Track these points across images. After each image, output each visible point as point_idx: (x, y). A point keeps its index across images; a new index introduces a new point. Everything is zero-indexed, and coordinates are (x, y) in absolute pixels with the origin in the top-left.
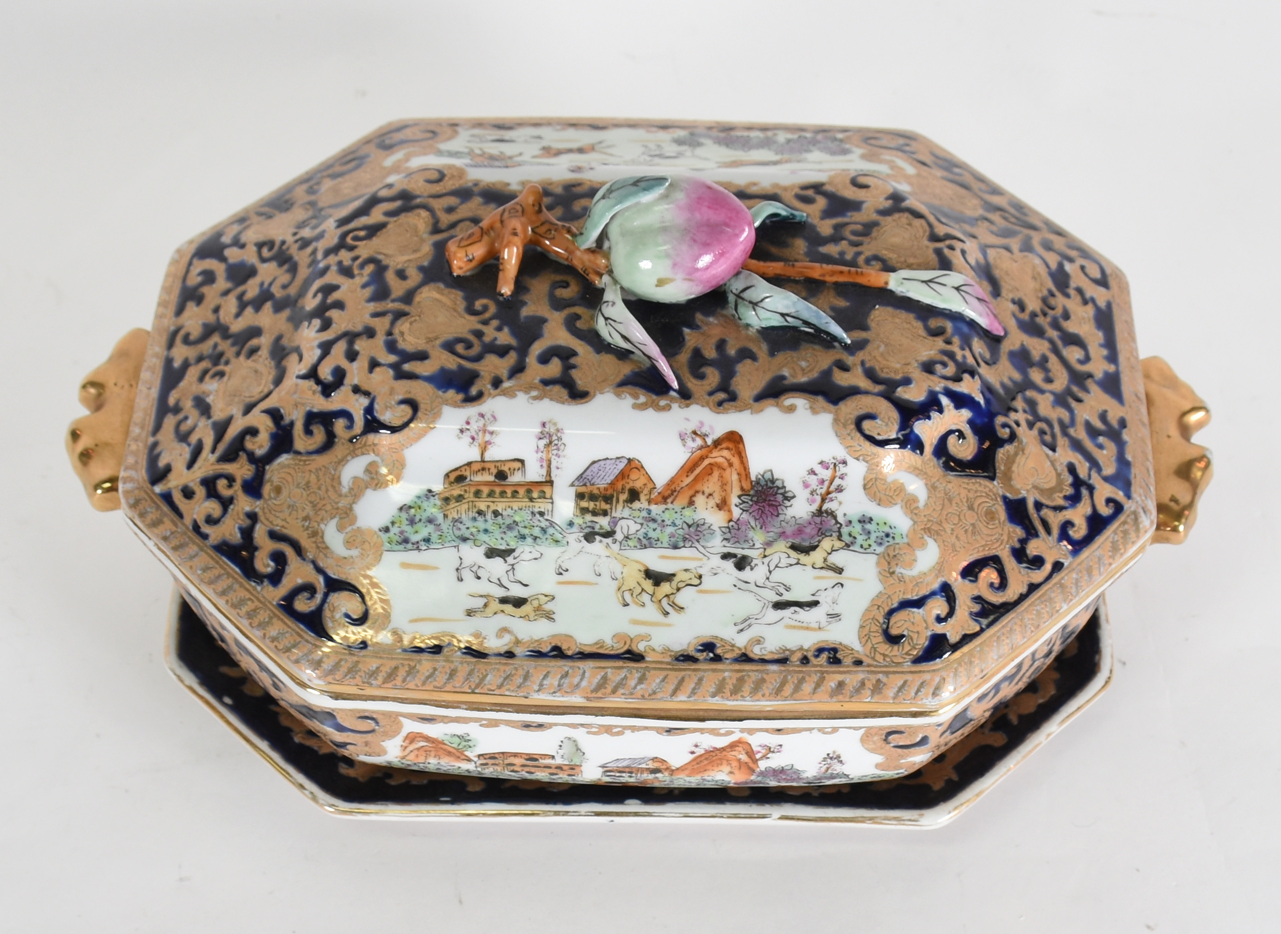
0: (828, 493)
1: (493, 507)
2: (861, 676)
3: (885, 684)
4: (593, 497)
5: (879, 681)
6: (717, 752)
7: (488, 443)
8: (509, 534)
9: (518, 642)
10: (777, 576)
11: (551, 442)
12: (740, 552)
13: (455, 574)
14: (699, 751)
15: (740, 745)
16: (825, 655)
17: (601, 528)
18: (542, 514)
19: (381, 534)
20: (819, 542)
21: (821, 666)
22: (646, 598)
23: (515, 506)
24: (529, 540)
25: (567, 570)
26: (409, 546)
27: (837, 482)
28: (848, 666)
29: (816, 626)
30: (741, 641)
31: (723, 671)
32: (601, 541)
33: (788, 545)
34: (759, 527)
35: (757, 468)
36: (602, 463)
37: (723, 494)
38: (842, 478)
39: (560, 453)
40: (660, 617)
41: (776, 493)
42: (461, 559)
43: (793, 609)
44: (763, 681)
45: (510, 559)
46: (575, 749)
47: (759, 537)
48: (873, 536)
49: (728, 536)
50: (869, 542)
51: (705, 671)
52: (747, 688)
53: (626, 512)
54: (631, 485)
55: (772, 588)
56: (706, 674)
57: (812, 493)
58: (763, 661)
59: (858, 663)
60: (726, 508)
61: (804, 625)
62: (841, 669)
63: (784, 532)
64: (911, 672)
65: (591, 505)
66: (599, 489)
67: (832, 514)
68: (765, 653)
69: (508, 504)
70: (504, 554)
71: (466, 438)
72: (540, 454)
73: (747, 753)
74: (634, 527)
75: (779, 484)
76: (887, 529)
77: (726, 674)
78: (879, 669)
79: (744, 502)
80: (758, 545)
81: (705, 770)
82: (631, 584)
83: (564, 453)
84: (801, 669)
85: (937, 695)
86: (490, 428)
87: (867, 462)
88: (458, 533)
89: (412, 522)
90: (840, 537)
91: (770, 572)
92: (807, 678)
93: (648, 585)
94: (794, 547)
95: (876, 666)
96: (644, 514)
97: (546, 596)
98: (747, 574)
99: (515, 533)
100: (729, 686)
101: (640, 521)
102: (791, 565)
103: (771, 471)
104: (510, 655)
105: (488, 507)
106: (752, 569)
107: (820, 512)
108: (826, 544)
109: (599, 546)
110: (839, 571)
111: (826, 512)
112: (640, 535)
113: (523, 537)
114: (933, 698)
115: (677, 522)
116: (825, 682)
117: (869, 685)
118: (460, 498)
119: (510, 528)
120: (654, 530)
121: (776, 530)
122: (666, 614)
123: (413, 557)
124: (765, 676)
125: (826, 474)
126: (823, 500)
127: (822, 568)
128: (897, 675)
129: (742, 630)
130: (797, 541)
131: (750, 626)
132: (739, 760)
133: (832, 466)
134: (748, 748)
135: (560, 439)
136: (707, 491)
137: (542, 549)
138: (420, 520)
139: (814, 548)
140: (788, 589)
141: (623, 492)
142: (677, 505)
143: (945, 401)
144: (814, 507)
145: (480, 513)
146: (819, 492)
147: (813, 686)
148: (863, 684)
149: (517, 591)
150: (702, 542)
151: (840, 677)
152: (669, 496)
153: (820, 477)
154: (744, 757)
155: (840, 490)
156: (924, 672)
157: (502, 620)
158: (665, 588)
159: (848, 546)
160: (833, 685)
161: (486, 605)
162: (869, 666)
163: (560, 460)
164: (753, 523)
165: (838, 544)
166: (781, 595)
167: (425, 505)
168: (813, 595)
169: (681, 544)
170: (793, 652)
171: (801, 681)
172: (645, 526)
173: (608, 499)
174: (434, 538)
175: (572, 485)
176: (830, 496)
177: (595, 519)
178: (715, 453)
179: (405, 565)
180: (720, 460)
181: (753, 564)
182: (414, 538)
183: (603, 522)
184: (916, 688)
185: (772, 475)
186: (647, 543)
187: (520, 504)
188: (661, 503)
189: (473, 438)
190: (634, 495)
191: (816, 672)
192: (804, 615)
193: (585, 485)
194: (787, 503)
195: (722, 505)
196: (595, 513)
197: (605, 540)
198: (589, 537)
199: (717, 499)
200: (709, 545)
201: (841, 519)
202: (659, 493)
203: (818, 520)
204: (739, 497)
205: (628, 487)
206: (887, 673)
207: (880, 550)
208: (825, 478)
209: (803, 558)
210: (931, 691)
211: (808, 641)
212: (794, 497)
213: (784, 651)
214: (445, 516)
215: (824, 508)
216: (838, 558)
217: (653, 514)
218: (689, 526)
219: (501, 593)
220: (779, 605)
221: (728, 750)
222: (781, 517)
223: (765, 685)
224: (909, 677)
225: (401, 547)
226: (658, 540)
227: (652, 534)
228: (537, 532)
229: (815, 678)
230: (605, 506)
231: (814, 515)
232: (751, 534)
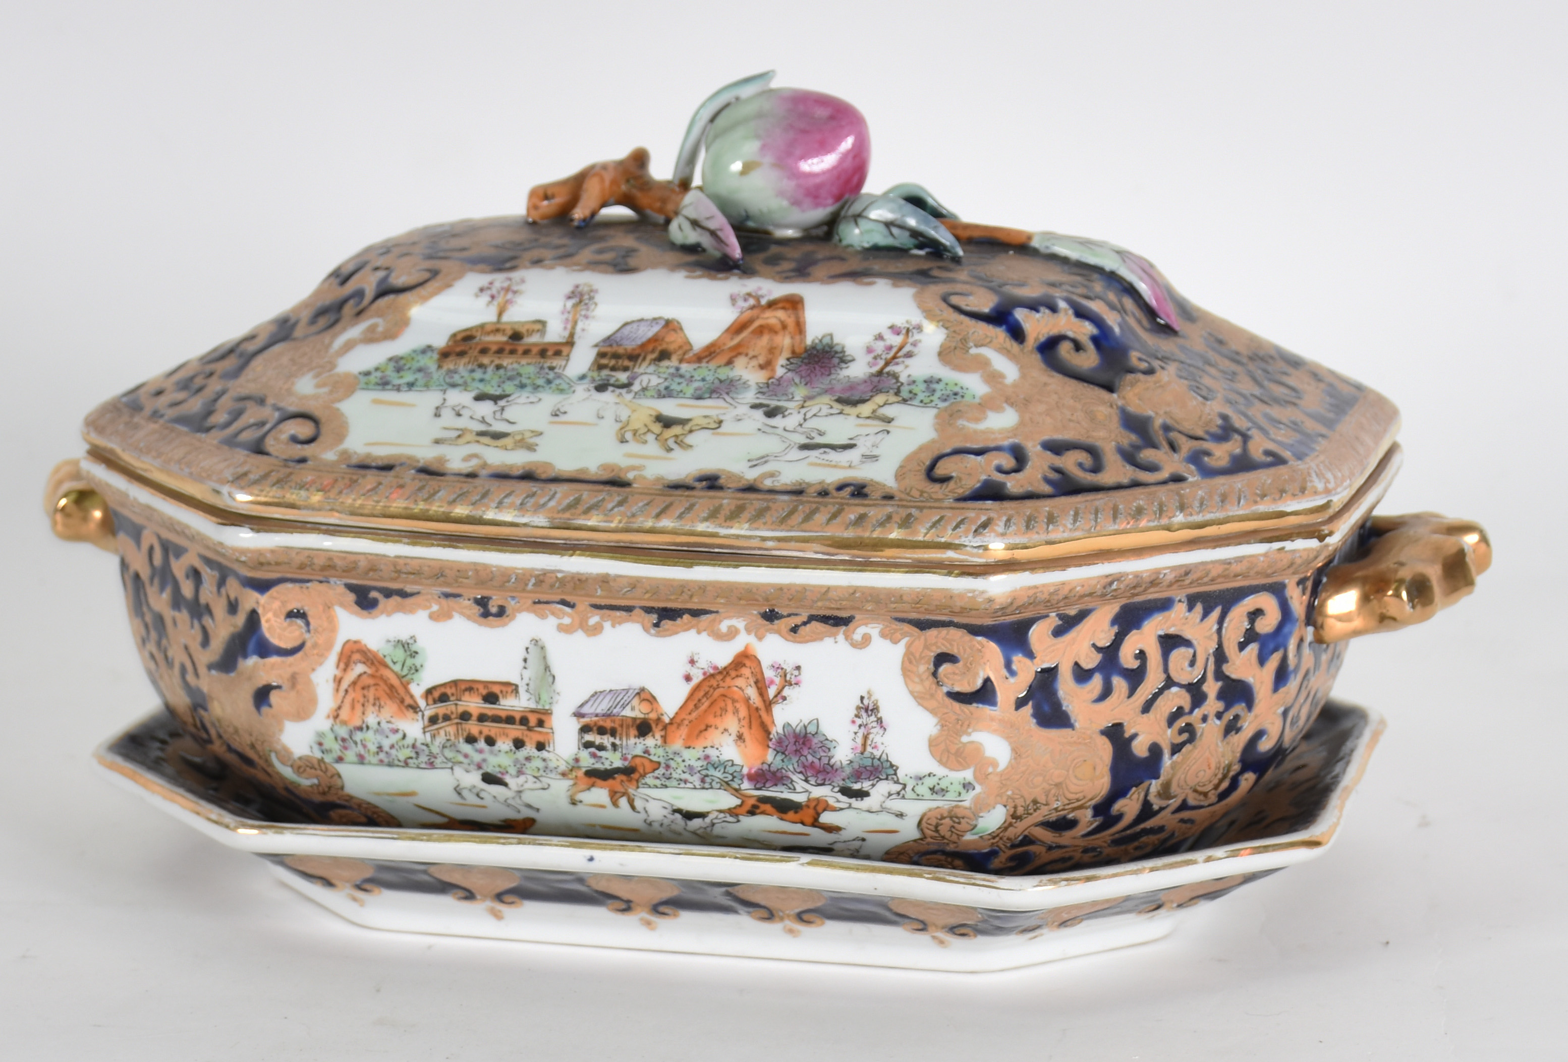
0: (894, 357)
1: (497, 362)
2: (890, 509)
3: (916, 519)
4: (616, 356)
5: (910, 516)
6: (719, 677)
7: (508, 302)
8: (508, 383)
9: (485, 465)
10: (812, 424)
11: (581, 301)
12: (774, 403)
13: (433, 411)
14: (698, 677)
15: (747, 663)
16: (849, 490)
17: (617, 380)
18: (552, 368)
19: (361, 377)
20: (872, 397)
21: (842, 498)
22: (650, 437)
23: (524, 361)
24: (529, 389)
25: (565, 413)
26: (389, 387)
27: (907, 348)
28: (876, 500)
29: (847, 465)
30: (751, 475)
31: (723, 499)
32: (613, 391)
33: (836, 398)
34: (803, 383)
35: (814, 331)
36: (635, 326)
37: (770, 356)
38: (914, 344)
39: (589, 313)
40: (661, 452)
41: (833, 357)
42: (445, 400)
43: (822, 450)
44: (768, 509)
45: (502, 403)
46: (542, 667)
47: (800, 392)
48: (938, 394)
49: (764, 390)
50: (932, 398)
51: (700, 498)
52: (746, 515)
53: (652, 369)
54: (664, 346)
55: (802, 433)
56: (701, 501)
57: (875, 358)
58: (771, 491)
59: (889, 497)
60: (770, 368)
61: (833, 463)
62: (866, 502)
63: (832, 388)
64: (952, 508)
65: (613, 362)
66: (626, 349)
67: (895, 376)
68: (776, 484)
69: (515, 360)
70: (495, 399)
71: (485, 298)
72: (566, 315)
73: (756, 683)
74: (655, 381)
75: (838, 349)
76: (957, 389)
77: (725, 501)
78: (912, 504)
79: (791, 363)
80: (797, 398)
81: (707, 727)
82: (635, 425)
83: (595, 313)
84: (817, 500)
85: (980, 534)
86: (515, 288)
87: (947, 328)
88: (448, 380)
89: (399, 370)
90: (897, 393)
91: (805, 420)
92: (822, 508)
93: (657, 428)
94: (839, 401)
95: (910, 501)
96: (672, 370)
97: (532, 432)
98: (777, 421)
99: (517, 382)
100: (725, 512)
101: (665, 376)
102: (832, 414)
103: (831, 336)
104: (472, 475)
105: (492, 362)
106: (784, 417)
107: (880, 373)
108: (880, 399)
109: (608, 396)
110: (889, 421)
111: (888, 373)
112: (662, 388)
113: (522, 386)
114: (974, 537)
115: (708, 378)
116: (842, 515)
117: (896, 518)
118: (461, 354)
119: (510, 379)
120: (679, 384)
121: (823, 386)
122: (670, 450)
123: (389, 396)
124: (771, 504)
125: (896, 340)
126: (887, 364)
127: (868, 418)
128: (934, 510)
129: (755, 466)
130: (845, 396)
131: (766, 462)
132: (748, 700)
133: (904, 331)
134: (757, 670)
135: (591, 298)
136: (751, 354)
137: (540, 395)
138: (410, 369)
139: (863, 401)
140: (821, 434)
141: (653, 351)
142: (712, 365)
143: (1062, 305)
144: (875, 369)
145: (481, 366)
146: (884, 357)
147: (828, 516)
148: (889, 518)
149: (499, 427)
150: (731, 395)
151: (862, 510)
152: (704, 358)
153: (888, 343)
154: (752, 692)
155: (909, 355)
156: (968, 509)
157: (475, 449)
158: (676, 430)
159: (905, 401)
160: (852, 517)
161: (459, 436)
162: (901, 500)
163: (587, 322)
164: (797, 380)
165: (893, 398)
166: (813, 438)
167: (420, 357)
168: (851, 439)
169: (707, 395)
170: (810, 485)
171: (814, 512)
172: (669, 380)
173: (634, 357)
174: (421, 382)
175: (596, 346)
176: (897, 360)
177: (613, 373)
178: (768, 314)
179: (376, 402)
180: (773, 321)
181: (786, 413)
182: (397, 382)
183: (623, 377)
184: (954, 524)
185: (832, 338)
186: (666, 393)
187: (529, 361)
188: (694, 362)
189: (493, 297)
190: (664, 355)
191: (834, 504)
192: (833, 456)
193: (611, 346)
194: (843, 365)
195: (767, 365)
196: (613, 369)
197: (618, 391)
198: (601, 388)
199: (761, 360)
200: (740, 396)
201: (903, 378)
202: (695, 355)
203: (876, 379)
204: (788, 359)
205: (660, 348)
206: (921, 509)
207: (942, 405)
208: (894, 344)
209: (848, 409)
210: (974, 528)
211: (832, 477)
212: (853, 360)
213: (800, 484)
214: (440, 367)
215: (887, 369)
216: (888, 411)
217: (682, 371)
218: (721, 381)
219: (483, 428)
220: (804, 447)
221: (733, 673)
222: (833, 377)
223: (769, 513)
224: (948, 513)
225: (380, 387)
226: (681, 391)
227: (674, 387)
228: (541, 382)
229: (833, 509)
230: (626, 363)
231: (873, 375)
232: (792, 389)
